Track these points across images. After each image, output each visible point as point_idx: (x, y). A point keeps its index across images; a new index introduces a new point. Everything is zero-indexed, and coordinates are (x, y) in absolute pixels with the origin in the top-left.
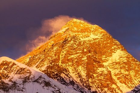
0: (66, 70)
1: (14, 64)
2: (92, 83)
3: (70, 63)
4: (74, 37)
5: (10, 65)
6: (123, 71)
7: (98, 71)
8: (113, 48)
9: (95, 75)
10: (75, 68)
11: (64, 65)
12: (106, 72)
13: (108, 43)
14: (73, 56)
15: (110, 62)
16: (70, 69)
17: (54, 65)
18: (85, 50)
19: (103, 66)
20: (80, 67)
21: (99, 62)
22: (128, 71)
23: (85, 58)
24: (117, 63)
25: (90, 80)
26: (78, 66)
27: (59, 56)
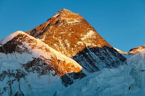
0: (58, 42)
1: (26, 36)
2: (74, 51)
3: (60, 37)
4: (63, 21)
5: (24, 36)
6: (93, 44)
7: (78, 43)
8: (88, 29)
9: (75, 46)
10: (63, 40)
11: (56, 38)
12: (83, 44)
13: (85, 26)
14: (62, 33)
15: (85, 38)
16: (60, 41)
17: (50, 38)
18: (70, 29)
19: (81, 40)
20: (66, 40)
21: (79, 38)
22: (96, 44)
23: (70, 35)
24: (90, 39)
25: (72, 49)
26: (65, 39)
27: (53, 32)
